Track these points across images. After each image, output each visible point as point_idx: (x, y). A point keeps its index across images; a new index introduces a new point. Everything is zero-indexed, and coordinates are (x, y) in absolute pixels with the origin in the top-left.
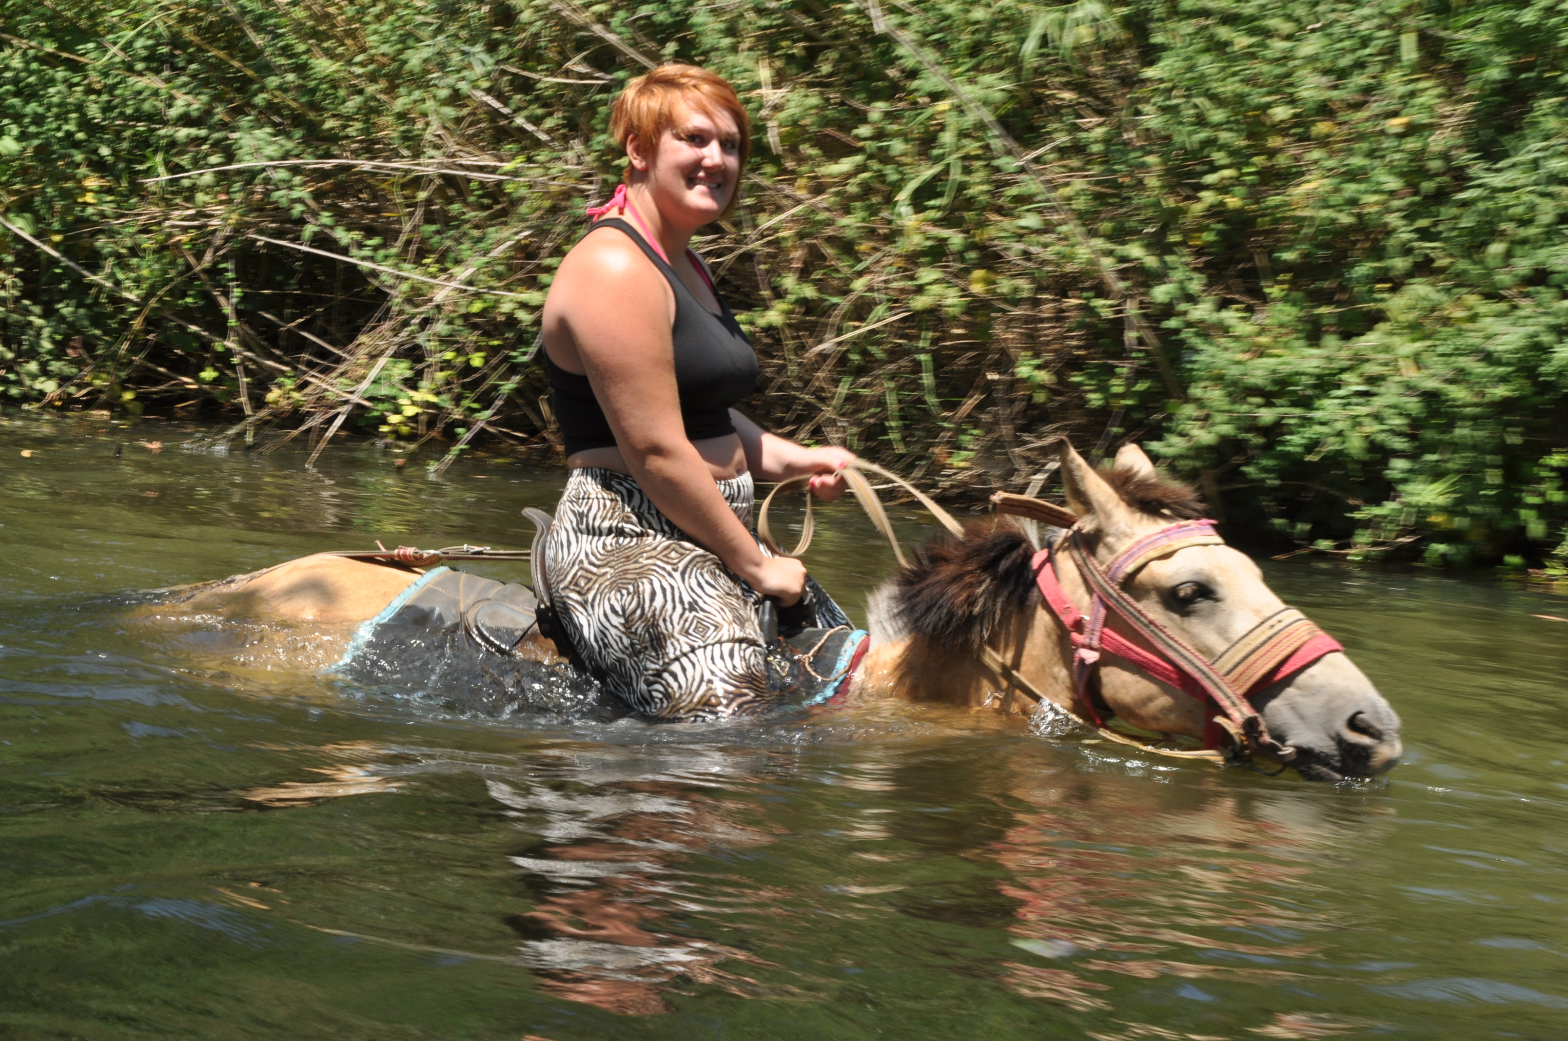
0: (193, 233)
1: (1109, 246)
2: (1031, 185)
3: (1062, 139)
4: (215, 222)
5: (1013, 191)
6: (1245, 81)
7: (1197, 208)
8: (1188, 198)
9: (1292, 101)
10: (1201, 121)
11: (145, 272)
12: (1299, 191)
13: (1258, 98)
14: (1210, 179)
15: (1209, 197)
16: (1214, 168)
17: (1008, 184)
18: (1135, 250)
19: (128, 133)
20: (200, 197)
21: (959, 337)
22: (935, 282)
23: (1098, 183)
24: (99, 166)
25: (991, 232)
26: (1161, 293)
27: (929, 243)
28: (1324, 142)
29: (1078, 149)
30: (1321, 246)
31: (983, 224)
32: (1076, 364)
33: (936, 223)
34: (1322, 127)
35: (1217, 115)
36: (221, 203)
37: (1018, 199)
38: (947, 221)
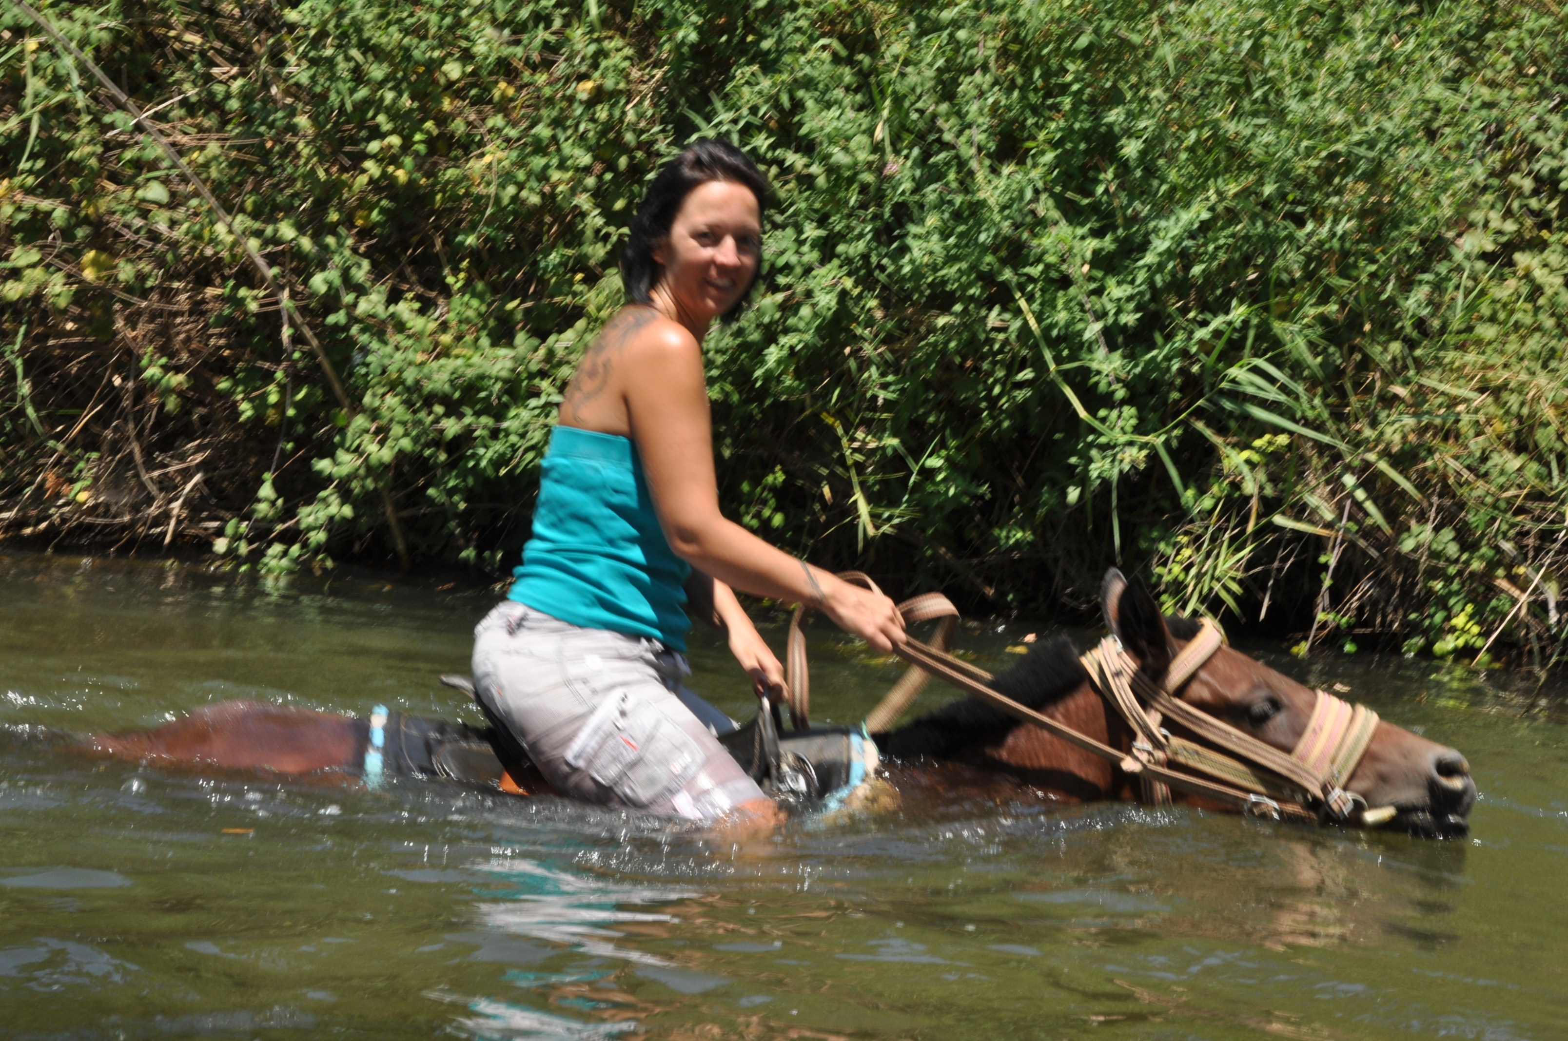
1: (257, 225)
2: (155, 149)
3: (191, 92)
5: (128, 155)
6: (406, 32)
7: (363, 179)
8: (343, 169)
9: (467, 56)
10: (358, 76)
12: (476, 166)
13: (421, 51)
14: (374, 146)
15: (372, 168)
16: (376, 133)
17: (124, 146)
18: (287, 231)
21: (71, 334)
22: (33, 266)
23: (239, 149)
25: (103, 205)
26: (319, 282)
27: (22, 216)
28: (504, 107)
29: (211, 104)
30: (507, 229)
31: (91, 193)
32: (223, 368)
33: (29, 191)
34: (502, 88)
35: (377, 72)
37: (138, 165)
38: (45, 189)
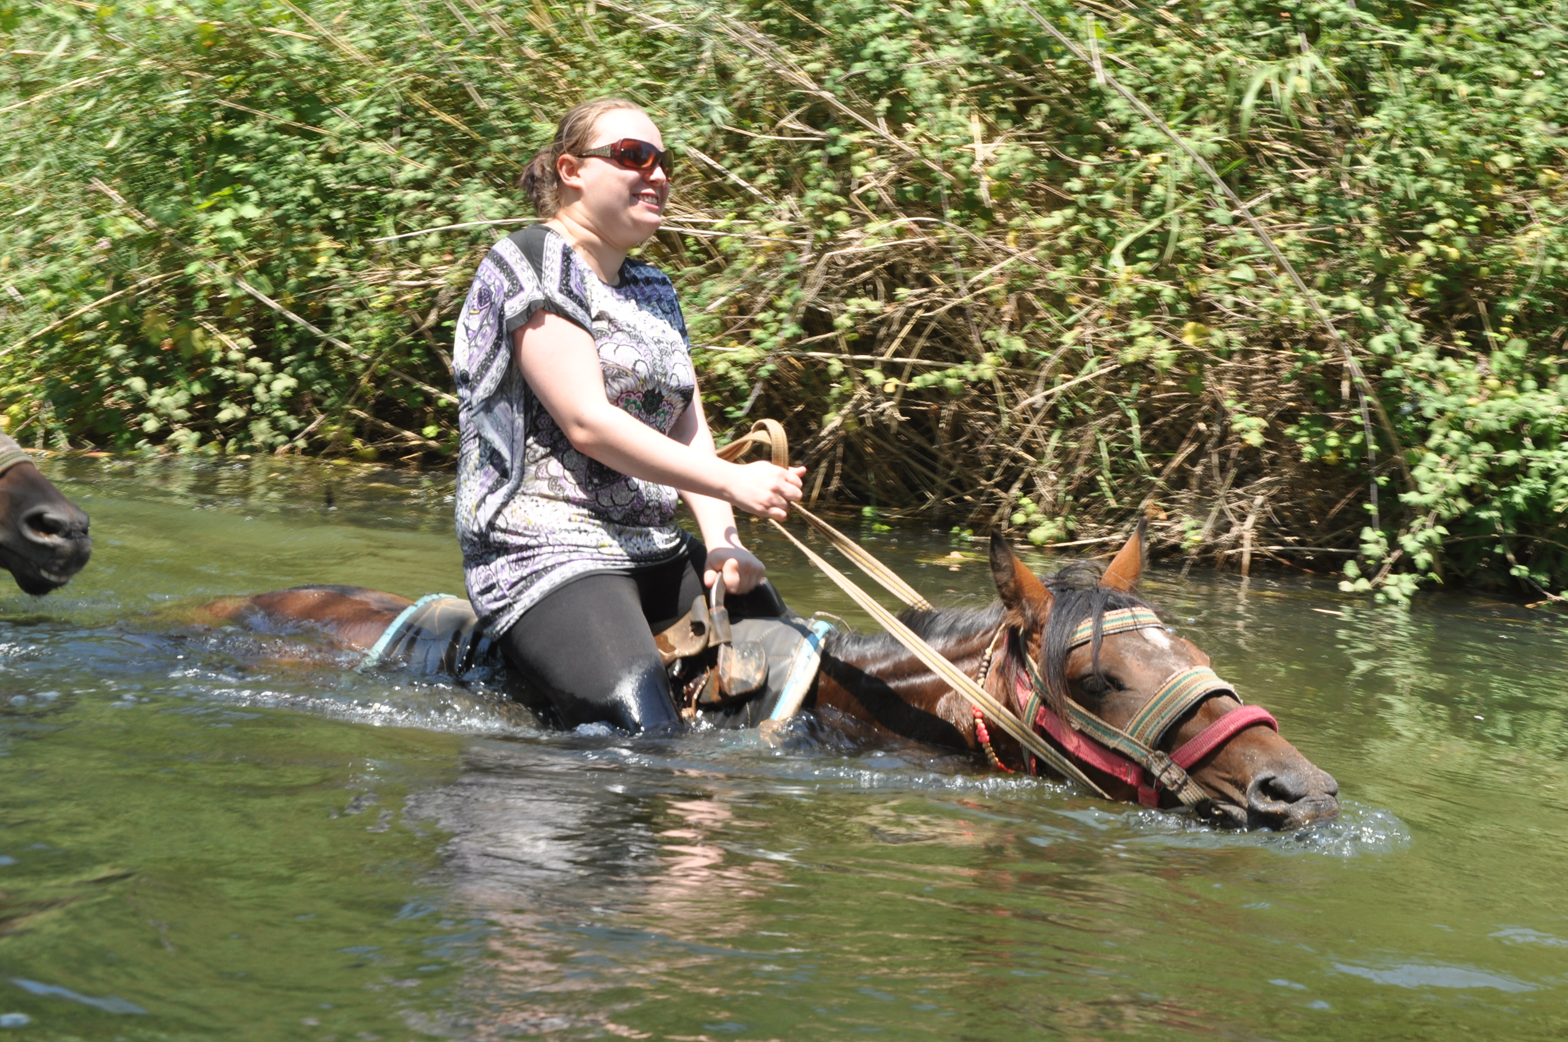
0: (418, 293)
1: (1326, 298)
2: (1244, 237)
3: (1277, 190)
4: (440, 281)
5: (1224, 244)
6: (1468, 130)
7: (1417, 258)
8: (1403, 248)
9: (1516, 147)
10: (1419, 171)
11: (374, 332)
12: (1522, 241)
13: (1478, 146)
14: (1431, 229)
15: (1427, 247)
16: (1434, 217)
17: (1220, 236)
18: (1351, 301)
19: (357, 197)
20: (426, 259)
21: (1168, 389)
22: (1144, 335)
23: (1310, 235)
24: (330, 228)
25: (1204, 283)
26: (1378, 344)
27: (1140, 296)
28: (1549, 191)
29: (1293, 200)
30: (1546, 295)
31: (1193, 276)
32: (1289, 417)
33: (1145, 275)
34: (1546, 175)
35: (1437, 165)
36: (446, 263)
37: (1231, 251)
38: (1157, 274)
